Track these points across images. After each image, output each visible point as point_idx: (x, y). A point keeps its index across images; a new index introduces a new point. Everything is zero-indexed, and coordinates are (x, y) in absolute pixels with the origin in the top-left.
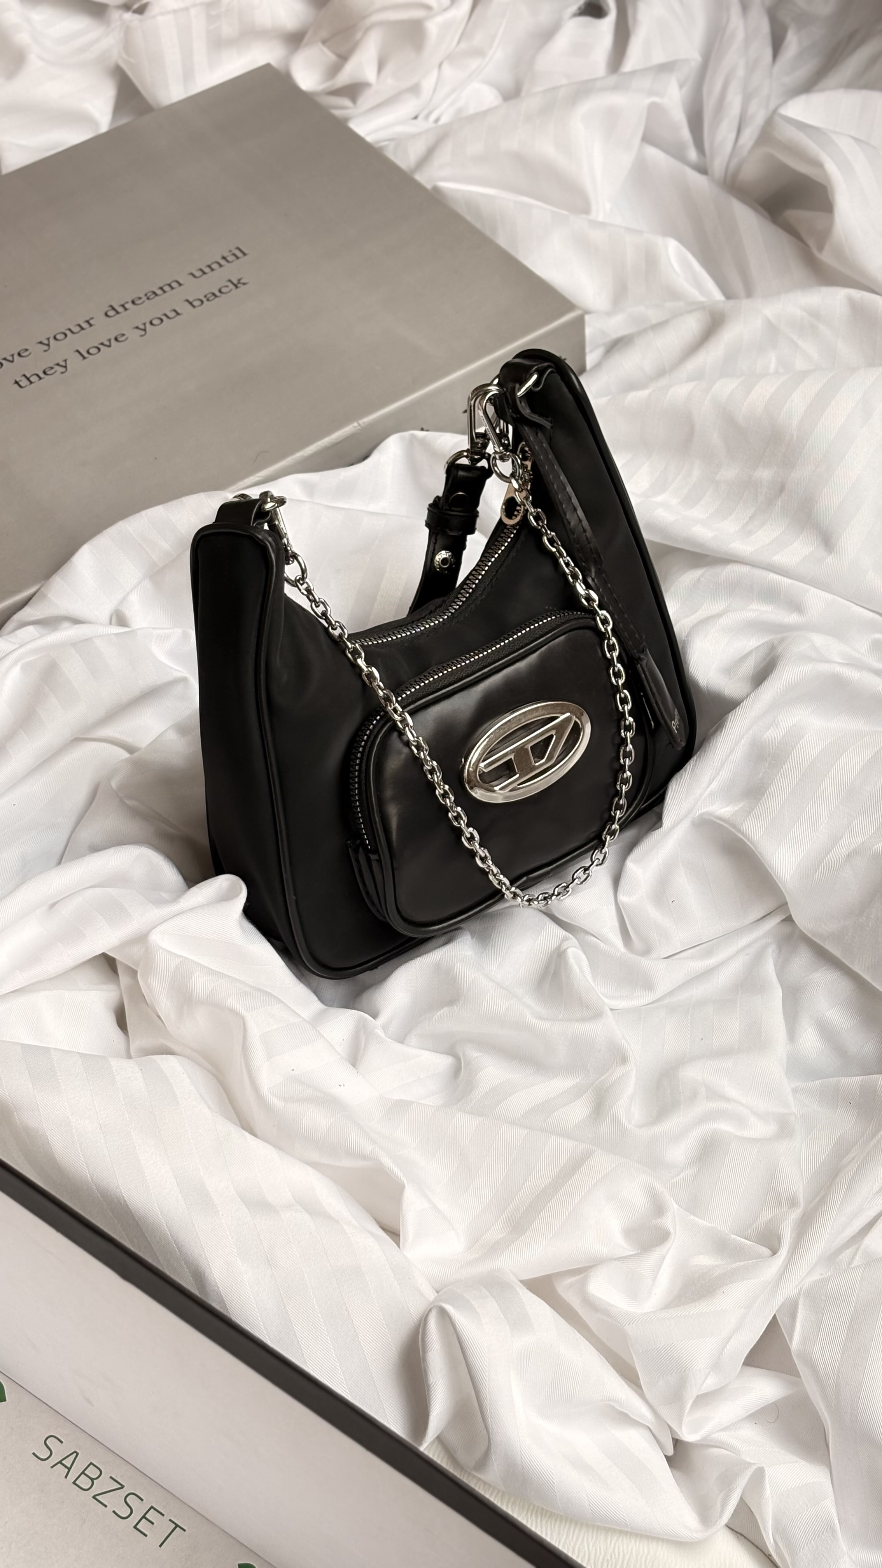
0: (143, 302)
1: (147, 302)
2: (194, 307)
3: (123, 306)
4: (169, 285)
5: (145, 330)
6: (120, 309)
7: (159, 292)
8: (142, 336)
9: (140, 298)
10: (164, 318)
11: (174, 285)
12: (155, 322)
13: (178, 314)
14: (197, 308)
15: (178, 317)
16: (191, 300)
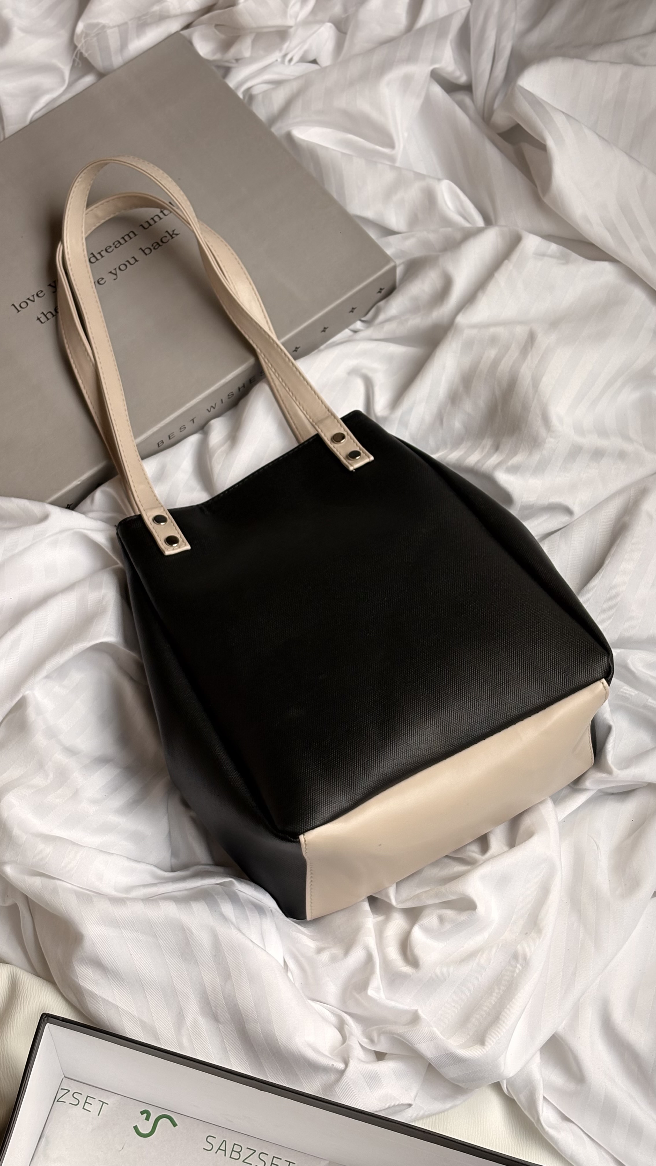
0: (113, 250)
1: (115, 249)
2: (146, 254)
3: (99, 253)
4: (128, 235)
5: (116, 274)
6: (98, 256)
7: (122, 241)
8: (115, 279)
9: (110, 247)
10: (127, 263)
11: (131, 235)
12: (123, 267)
13: (136, 261)
14: (148, 255)
15: (137, 262)
16: (143, 249)
